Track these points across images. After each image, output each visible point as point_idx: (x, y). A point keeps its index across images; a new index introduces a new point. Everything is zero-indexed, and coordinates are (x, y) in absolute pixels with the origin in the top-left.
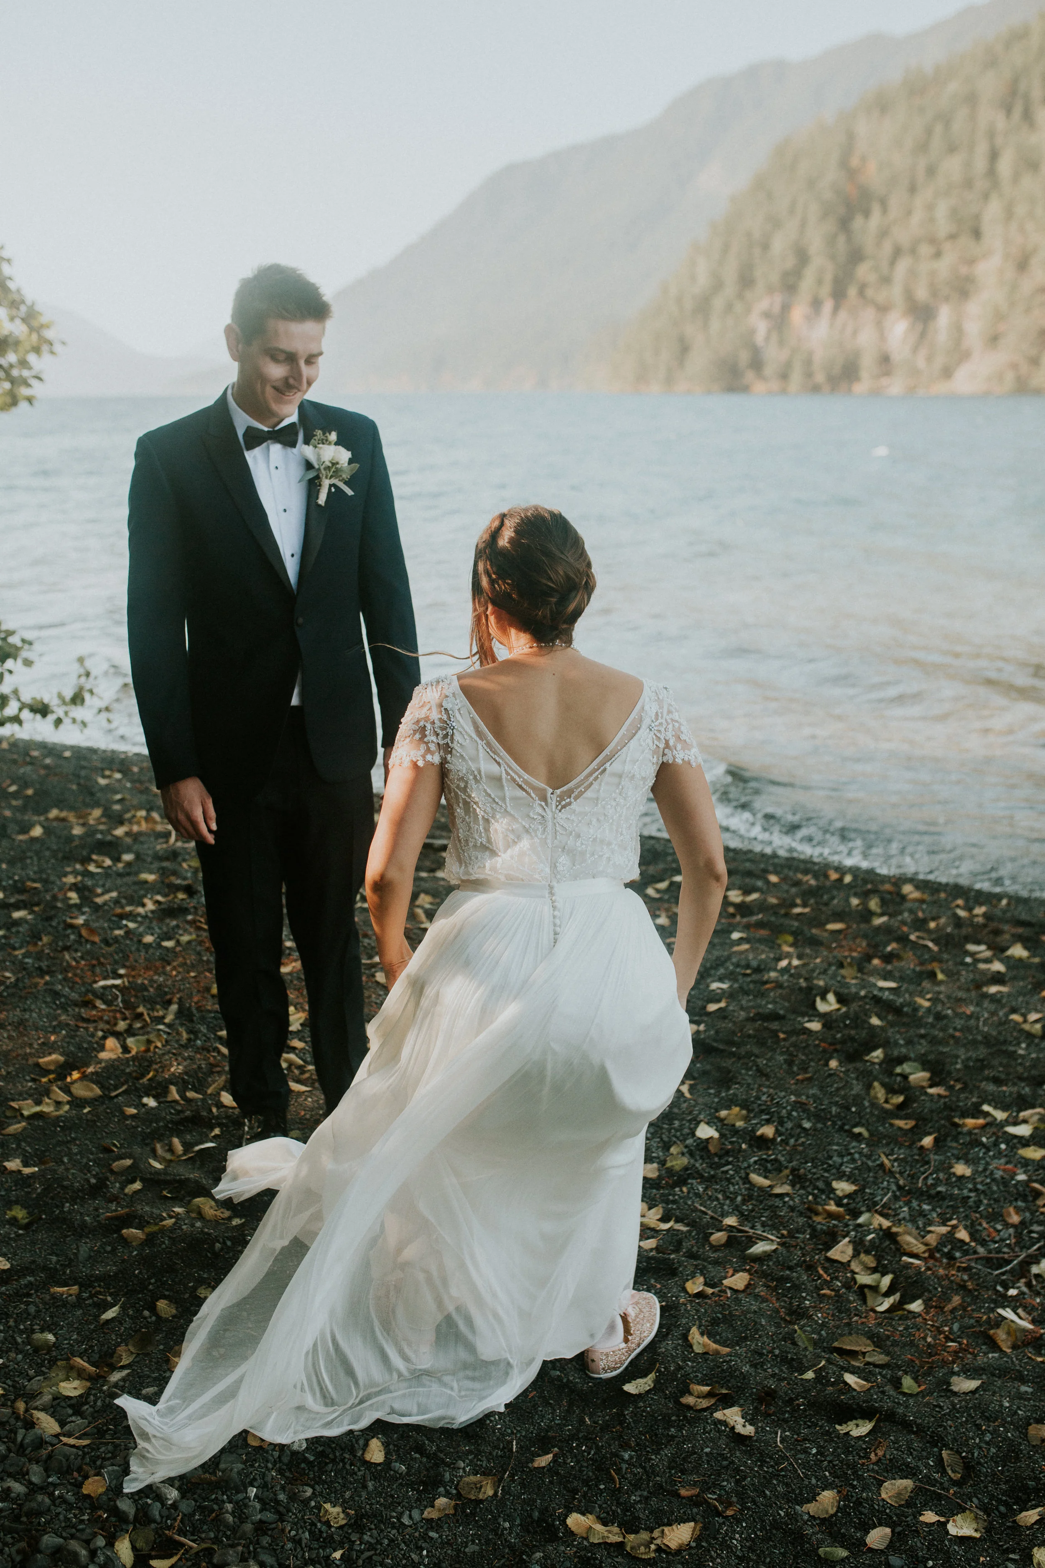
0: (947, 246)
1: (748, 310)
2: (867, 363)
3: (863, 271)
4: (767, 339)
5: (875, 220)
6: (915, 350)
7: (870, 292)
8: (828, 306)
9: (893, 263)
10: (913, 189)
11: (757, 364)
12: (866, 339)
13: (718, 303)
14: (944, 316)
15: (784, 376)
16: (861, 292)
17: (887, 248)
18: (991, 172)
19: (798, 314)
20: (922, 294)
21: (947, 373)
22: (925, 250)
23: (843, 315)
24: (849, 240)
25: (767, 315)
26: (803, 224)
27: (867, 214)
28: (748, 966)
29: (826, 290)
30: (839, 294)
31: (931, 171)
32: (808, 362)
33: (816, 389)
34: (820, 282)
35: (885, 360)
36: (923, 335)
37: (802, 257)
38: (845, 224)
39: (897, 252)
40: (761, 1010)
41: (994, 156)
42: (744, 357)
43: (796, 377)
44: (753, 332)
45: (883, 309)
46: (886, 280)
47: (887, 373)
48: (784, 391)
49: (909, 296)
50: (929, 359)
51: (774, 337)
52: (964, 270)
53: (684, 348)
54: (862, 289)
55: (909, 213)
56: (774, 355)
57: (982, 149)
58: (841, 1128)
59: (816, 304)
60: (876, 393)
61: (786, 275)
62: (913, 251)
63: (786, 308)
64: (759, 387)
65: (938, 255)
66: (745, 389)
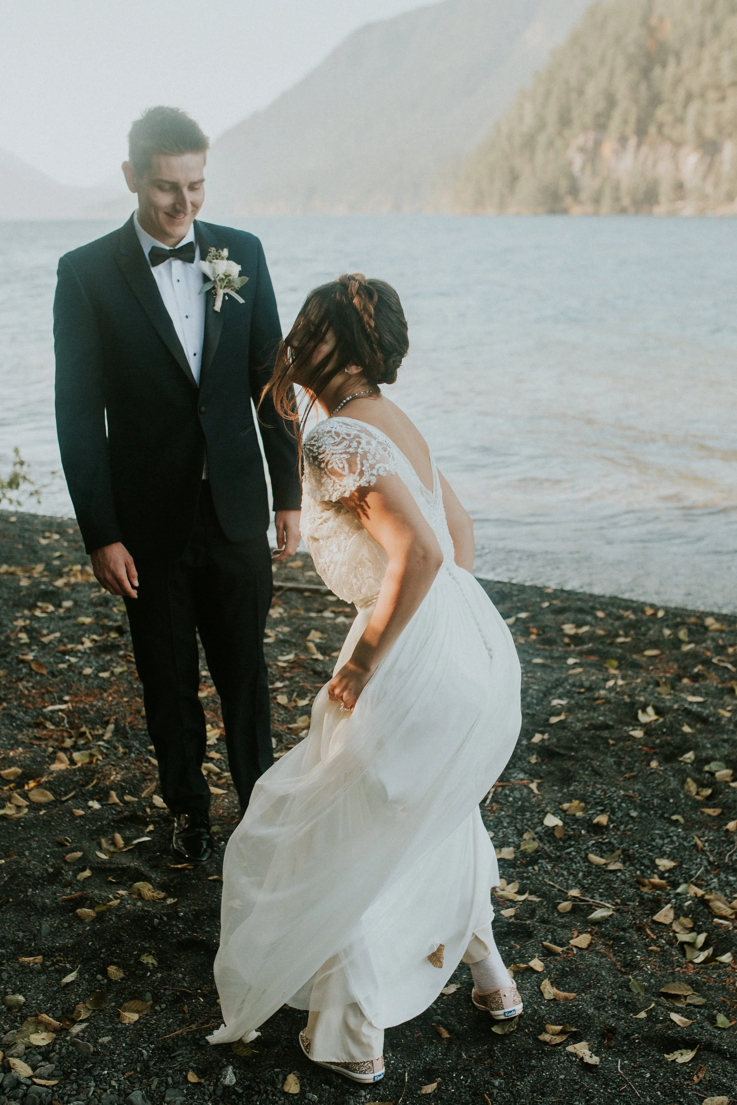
0: (730, 92)
1: (567, 146)
2: (665, 189)
3: (661, 113)
4: (583, 169)
5: (671, 68)
6: (705, 178)
7: (667, 130)
8: (633, 142)
9: (686, 106)
10: (702, 44)
11: (574, 190)
12: (664, 169)
13: (542, 139)
14: (728, 150)
15: (597, 200)
16: (660, 131)
17: (681, 93)
19: (608, 148)
20: (709, 131)
21: (730, 198)
22: (712, 95)
23: (645, 149)
24: (650, 87)
25: (582, 150)
26: (612, 74)
27: (664, 65)
28: (582, 686)
29: (631, 128)
30: (641, 132)
31: (717, 29)
32: (617, 189)
33: (623, 211)
34: (625, 122)
35: (679, 187)
36: (711, 166)
37: (611, 102)
38: (646, 72)
39: (689, 97)
40: (594, 722)
42: (564, 185)
43: (607, 202)
44: (570, 164)
45: (678, 145)
46: (680, 120)
47: (682, 198)
48: (596, 213)
49: (699, 133)
50: (716, 185)
51: (588, 168)
53: (514, 178)
54: (660, 128)
55: (699, 63)
56: (588, 183)
58: (662, 816)
59: (623, 140)
60: (672, 214)
61: (598, 115)
62: (702, 96)
63: (598, 144)
64: (576, 210)
65: (723, 99)
66: (565, 211)
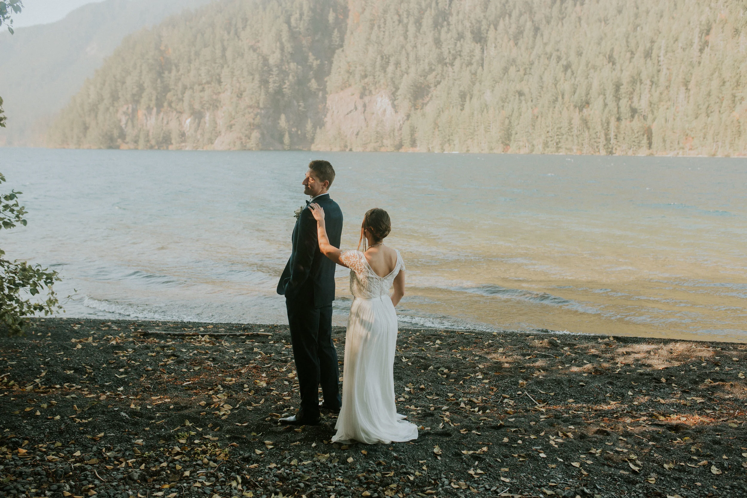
0: (206, 86)
1: (116, 111)
2: (175, 137)
3: (170, 96)
4: (126, 124)
5: (174, 73)
6: (196, 131)
7: (173, 105)
8: (154, 110)
9: (183, 92)
10: (190, 62)
11: (123, 136)
12: (173, 125)
13: (101, 107)
14: (208, 117)
15: (136, 142)
16: (170, 105)
17: (180, 85)
18: (224, 56)
19: (141, 113)
20: (197, 106)
21: (211, 141)
22: (196, 87)
23: (162, 114)
24: (162, 81)
25: (126, 113)
26: (140, 74)
27: (170, 71)
29: (153, 104)
30: (159, 106)
31: (197, 54)
32: (147, 135)
33: (152, 147)
34: (150, 100)
35: (183, 135)
36: (199, 124)
37: (141, 88)
38: (160, 74)
39: (185, 88)
41: (224, 49)
42: (116, 133)
43: (142, 142)
44: (119, 121)
45: (181, 113)
46: (181, 100)
47: (184, 141)
48: (136, 149)
49: (191, 107)
50: (202, 135)
51: (130, 123)
52: (215, 97)
53: (85, 128)
55: (189, 71)
56: (130, 132)
57: (218, 46)
59: (149, 109)
60: (179, 149)
61: (134, 95)
62: (192, 88)
63: (135, 110)
64: (124, 146)
65: (203, 90)
66: (117, 147)
